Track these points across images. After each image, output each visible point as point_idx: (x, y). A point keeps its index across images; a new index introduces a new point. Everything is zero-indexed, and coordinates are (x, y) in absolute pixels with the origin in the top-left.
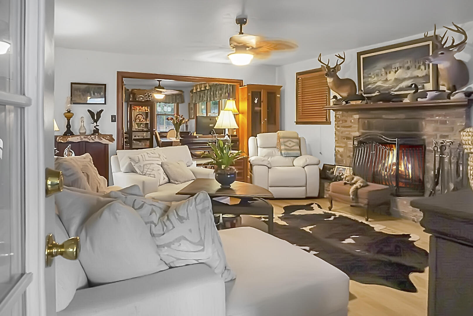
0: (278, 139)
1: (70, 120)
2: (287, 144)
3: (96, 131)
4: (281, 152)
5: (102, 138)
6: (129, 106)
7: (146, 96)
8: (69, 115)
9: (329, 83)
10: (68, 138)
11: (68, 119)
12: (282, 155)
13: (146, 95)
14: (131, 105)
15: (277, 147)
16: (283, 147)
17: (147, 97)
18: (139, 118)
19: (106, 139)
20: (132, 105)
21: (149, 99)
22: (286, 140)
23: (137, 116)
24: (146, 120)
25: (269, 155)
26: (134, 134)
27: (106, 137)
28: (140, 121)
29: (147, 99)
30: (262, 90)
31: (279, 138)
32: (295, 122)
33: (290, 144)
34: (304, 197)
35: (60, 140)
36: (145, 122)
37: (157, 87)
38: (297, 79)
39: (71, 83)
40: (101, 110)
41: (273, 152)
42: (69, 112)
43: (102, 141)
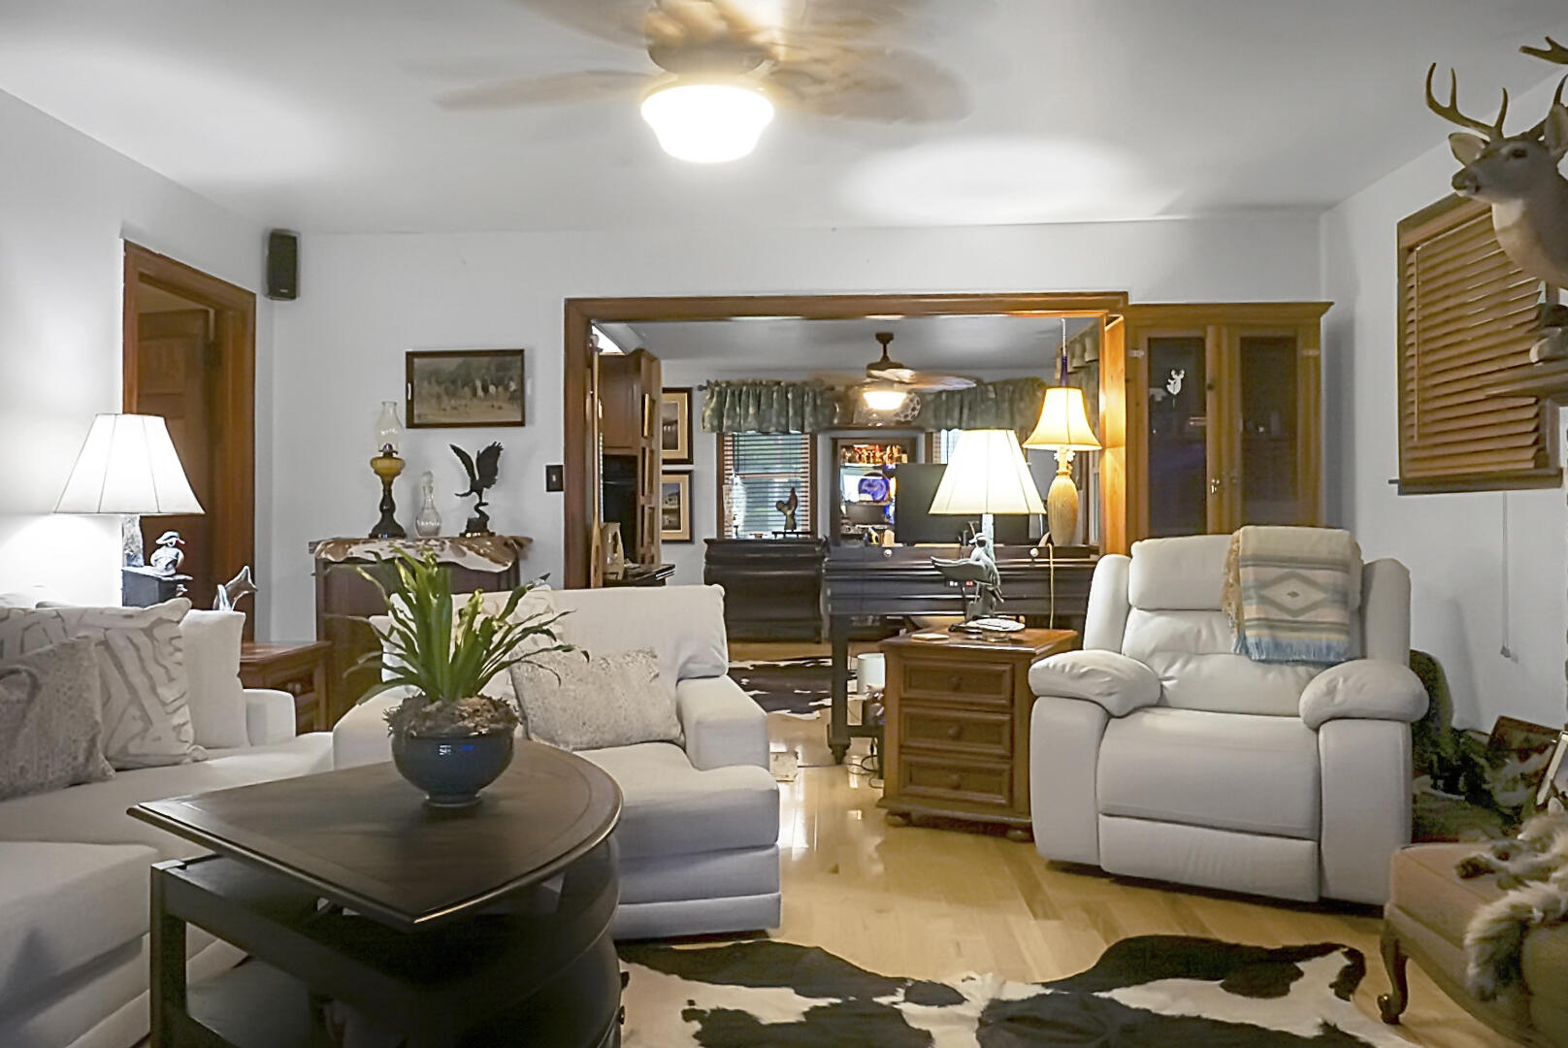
0: (1228, 566)
1: (391, 483)
2: (1280, 593)
3: (478, 525)
4: (1242, 639)
5: (465, 549)
8: (388, 466)
9: (1504, 230)
10: (350, 547)
11: (388, 479)
12: (1247, 652)
15: (1225, 607)
16: (1251, 611)
19: (479, 554)
22: (1273, 572)
25: (1176, 648)
27: (480, 548)
29: (898, 418)
30: (1210, 330)
31: (1237, 562)
32: (1391, 482)
33: (1294, 595)
34: (1311, 897)
35: (326, 553)
37: (876, 364)
38: (1405, 252)
39: (408, 354)
40: (491, 444)
41: (1199, 631)
42: (389, 454)
43: (464, 559)
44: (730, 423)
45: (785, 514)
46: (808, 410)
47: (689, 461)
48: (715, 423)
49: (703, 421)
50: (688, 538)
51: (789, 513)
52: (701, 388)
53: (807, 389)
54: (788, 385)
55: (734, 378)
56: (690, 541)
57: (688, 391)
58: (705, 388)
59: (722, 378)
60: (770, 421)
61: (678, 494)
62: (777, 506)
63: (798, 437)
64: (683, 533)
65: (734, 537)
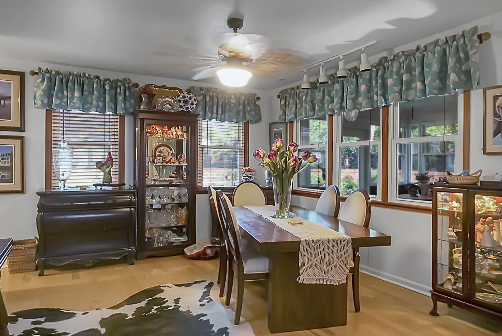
6: (139, 122)
7: (180, 101)
13: (179, 98)
14: (142, 120)
17: (181, 104)
18: (162, 155)
20: (146, 122)
21: (187, 108)
23: (158, 150)
24: (177, 158)
26: (148, 192)
28: (164, 161)
29: (182, 109)
36: (176, 164)
44: (58, 102)
45: (104, 171)
46: (120, 98)
47: (21, 129)
48: (46, 101)
49: (35, 99)
50: (20, 189)
51: (107, 170)
52: (33, 73)
53: (119, 84)
54: (105, 80)
55: (63, 69)
56: (22, 191)
57: (22, 75)
58: (37, 73)
59: (53, 68)
60: (91, 103)
61: (11, 155)
62: (96, 165)
63: (111, 117)
64: (16, 185)
65: (62, 190)
